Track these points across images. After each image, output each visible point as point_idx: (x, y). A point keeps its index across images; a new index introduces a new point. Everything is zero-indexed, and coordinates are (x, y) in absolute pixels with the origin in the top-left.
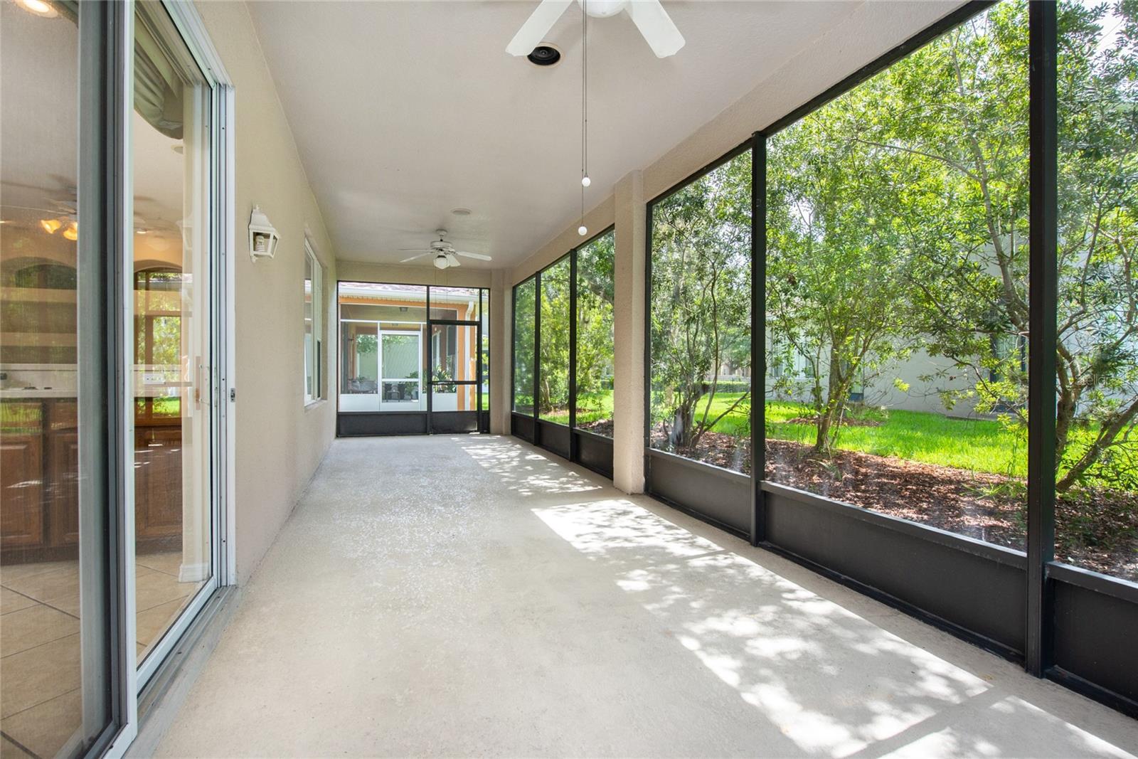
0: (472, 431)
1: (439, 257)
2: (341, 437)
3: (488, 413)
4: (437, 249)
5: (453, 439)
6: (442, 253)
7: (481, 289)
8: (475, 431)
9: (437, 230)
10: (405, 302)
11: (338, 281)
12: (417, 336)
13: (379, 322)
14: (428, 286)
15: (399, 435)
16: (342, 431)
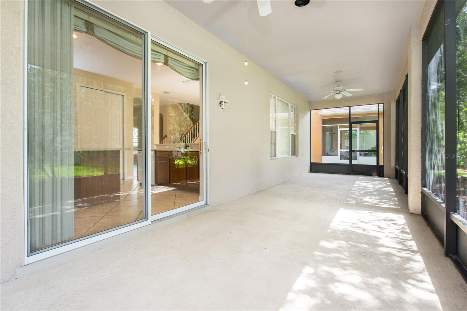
0: (374, 175)
1: (337, 93)
2: (312, 172)
3: (383, 166)
4: (336, 90)
5: (360, 177)
6: (338, 92)
7: (378, 104)
8: (375, 175)
9: (336, 82)
10: (357, 114)
11: (311, 110)
12: (357, 130)
13: (338, 125)
14: (350, 107)
15: (336, 174)
16: (313, 170)
